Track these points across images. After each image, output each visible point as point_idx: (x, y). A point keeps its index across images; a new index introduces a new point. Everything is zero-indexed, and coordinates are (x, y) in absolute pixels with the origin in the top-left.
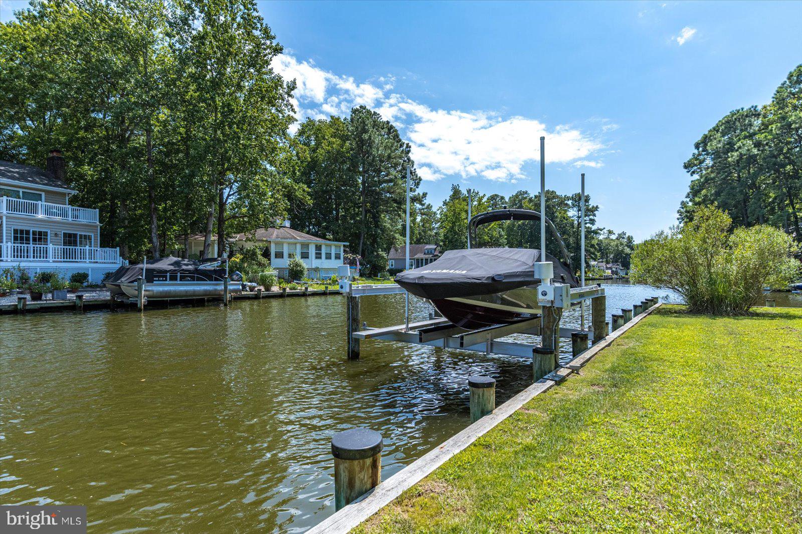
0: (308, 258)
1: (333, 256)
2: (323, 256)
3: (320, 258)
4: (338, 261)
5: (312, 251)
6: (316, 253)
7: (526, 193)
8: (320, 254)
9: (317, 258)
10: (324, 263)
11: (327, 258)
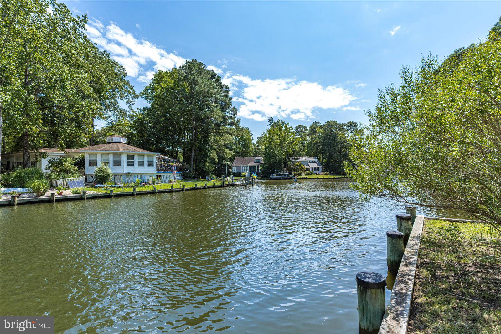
0: (120, 165)
1: (146, 163)
2: (136, 163)
3: (133, 165)
4: (151, 167)
5: (124, 159)
6: (128, 162)
7: (319, 123)
8: (133, 162)
9: (128, 165)
10: (136, 169)
11: (139, 165)
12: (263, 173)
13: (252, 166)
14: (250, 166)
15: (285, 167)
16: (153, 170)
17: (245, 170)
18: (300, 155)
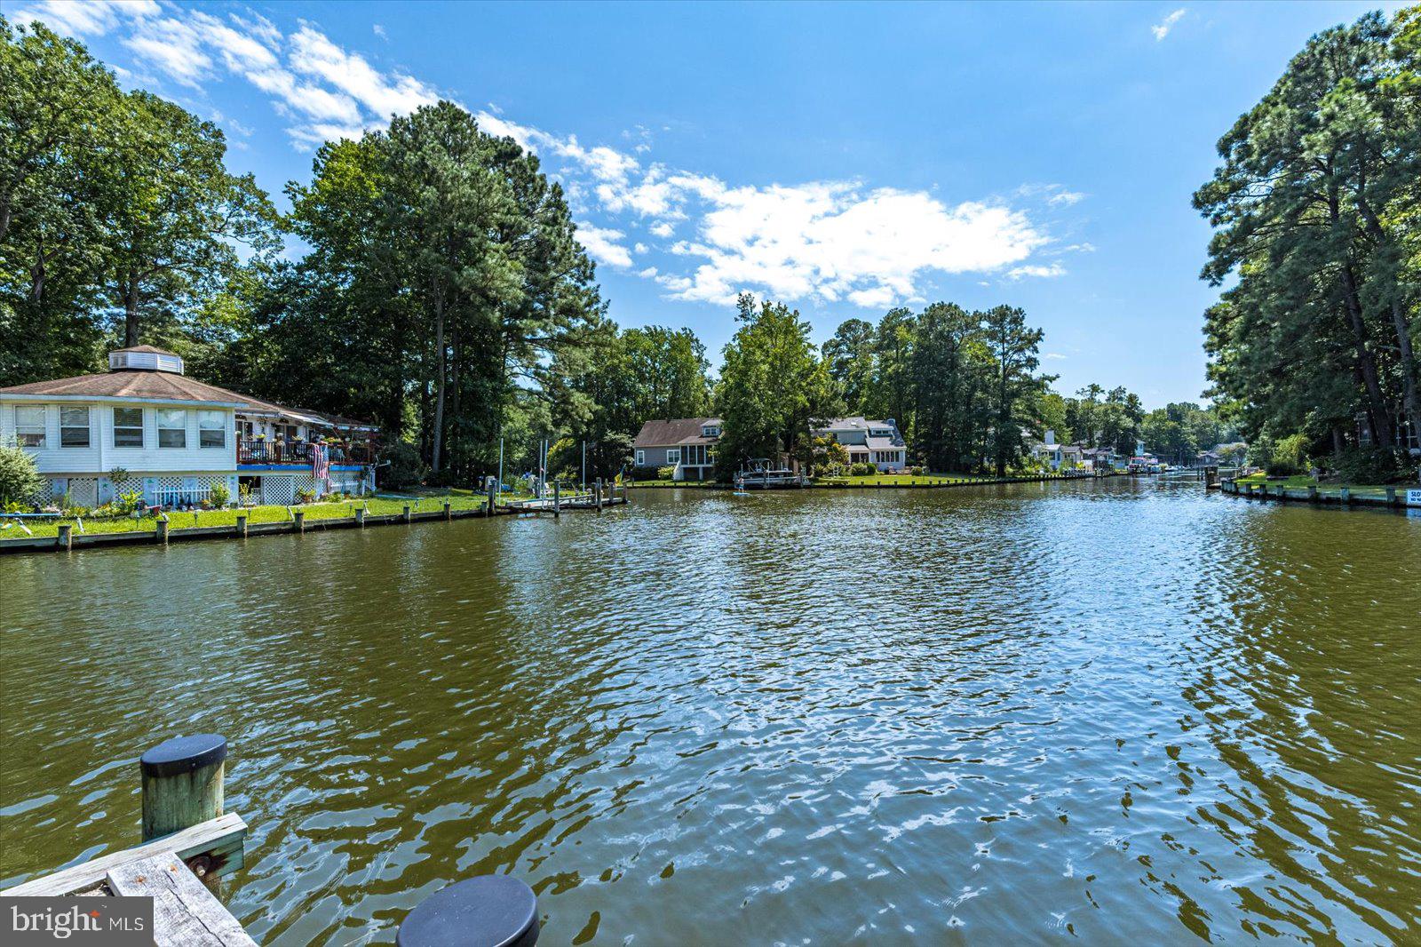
0: (87, 444)
1: (193, 438)
2: (150, 436)
3: (140, 444)
4: (212, 453)
5: (103, 424)
6: (117, 432)
8: (140, 433)
9: (118, 444)
10: (149, 458)
11: (163, 444)
12: (719, 468)
13: (692, 448)
14: (684, 448)
15: (787, 450)
16: (224, 460)
17: (671, 460)
18: (834, 414)
